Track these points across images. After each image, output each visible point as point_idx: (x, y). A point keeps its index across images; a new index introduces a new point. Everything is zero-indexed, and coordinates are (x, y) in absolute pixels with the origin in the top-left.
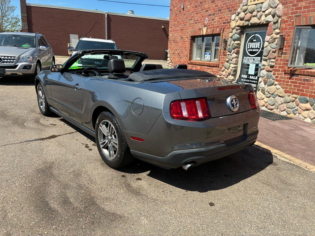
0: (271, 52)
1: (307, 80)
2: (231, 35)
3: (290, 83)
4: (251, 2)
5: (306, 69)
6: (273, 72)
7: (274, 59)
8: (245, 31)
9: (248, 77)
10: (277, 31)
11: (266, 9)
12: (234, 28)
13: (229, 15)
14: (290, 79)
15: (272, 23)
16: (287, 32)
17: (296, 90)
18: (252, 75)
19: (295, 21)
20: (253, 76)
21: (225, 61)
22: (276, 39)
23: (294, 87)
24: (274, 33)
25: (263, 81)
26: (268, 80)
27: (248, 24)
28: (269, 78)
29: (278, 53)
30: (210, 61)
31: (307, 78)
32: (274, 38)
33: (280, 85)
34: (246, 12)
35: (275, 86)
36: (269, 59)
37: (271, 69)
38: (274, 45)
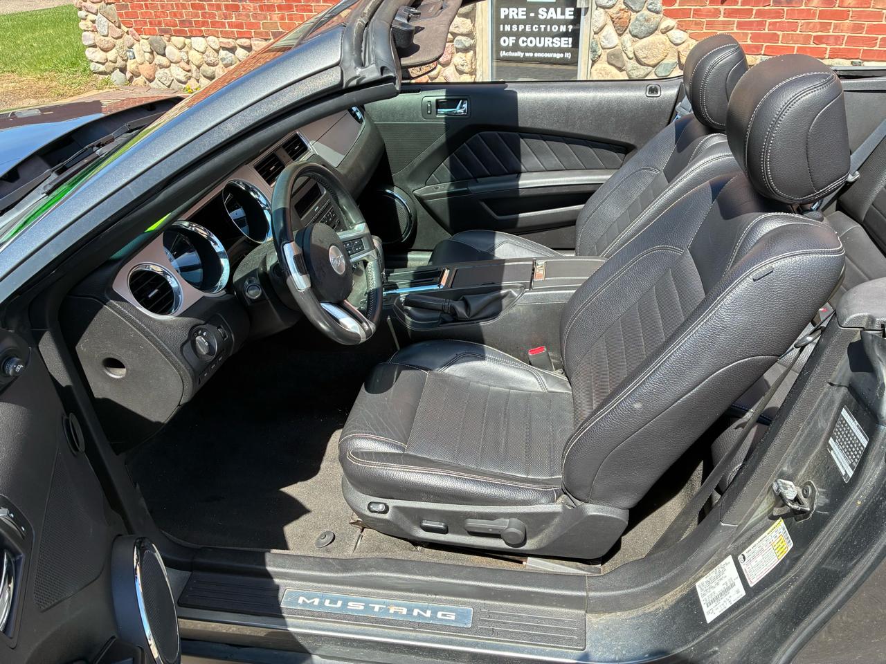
3: (724, 17)
9: (532, 14)
14: (723, 3)
17: (749, 40)
18: (548, 6)
20: (552, 10)
23: (740, 29)
25: (610, 22)
26: (634, 16)
28: (637, 9)
33: (683, 28)
35: (663, 33)
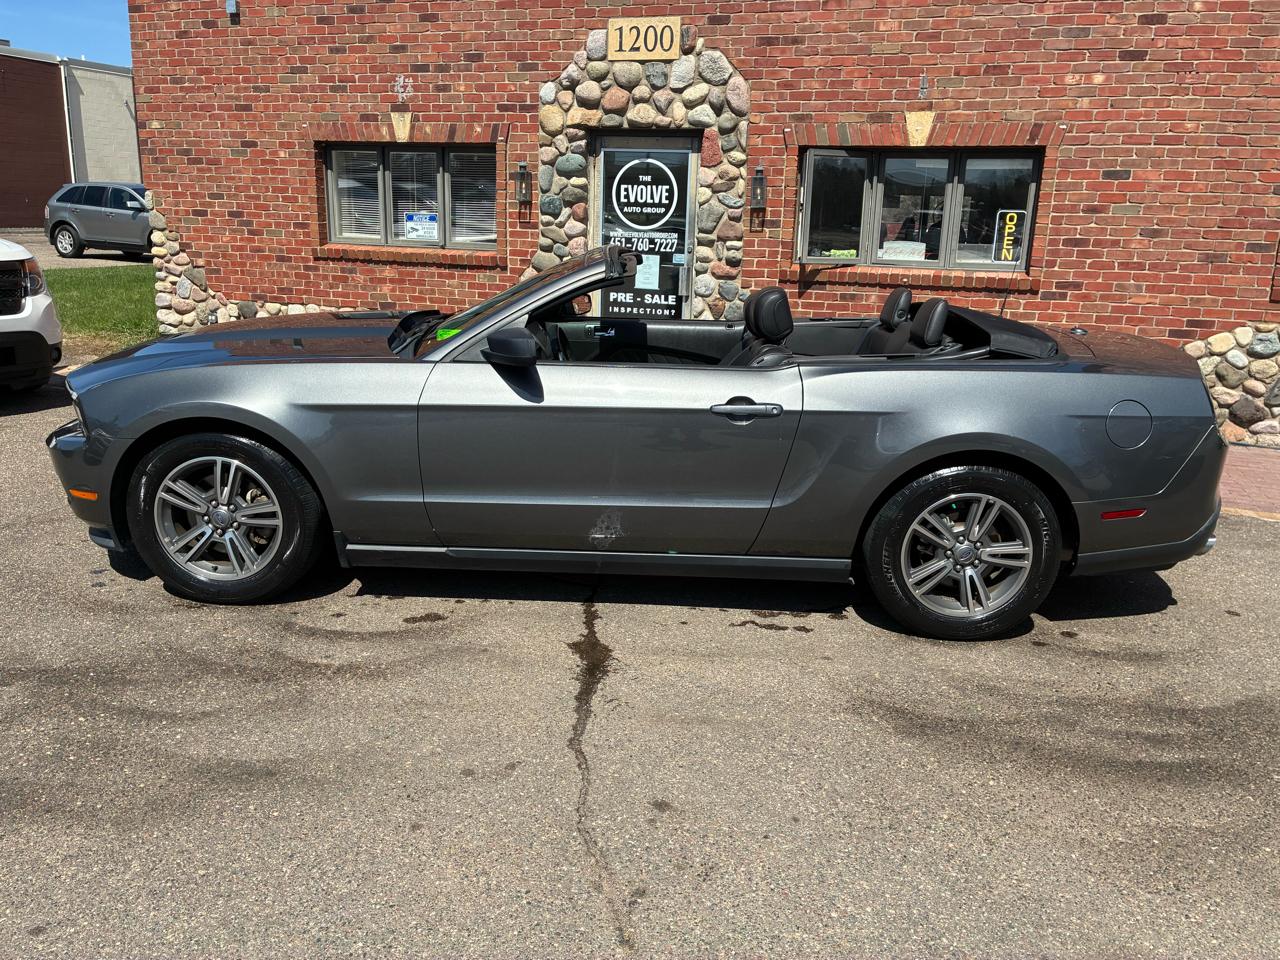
0: (725, 217)
1: (853, 297)
2: (548, 153)
4: (621, 50)
5: (836, 267)
6: (739, 277)
7: (739, 239)
8: (598, 145)
9: (639, 299)
10: (739, 156)
11: (686, 84)
12: (560, 132)
13: (527, 83)
14: (800, 297)
15: (715, 129)
16: (772, 163)
18: (653, 293)
19: (796, 132)
20: (656, 296)
21: (534, 245)
22: (736, 179)
24: (725, 161)
25: (707, 308)
26: (728, 304)
27: (621, 125)
28: (730, 298)
29: (751, 222)
30: (443, 247)
31: (852, 290)
32: (731, 175)
34: (606, 82)
36: (720, 239)
37: (734, 271)
38: (731, 197)
